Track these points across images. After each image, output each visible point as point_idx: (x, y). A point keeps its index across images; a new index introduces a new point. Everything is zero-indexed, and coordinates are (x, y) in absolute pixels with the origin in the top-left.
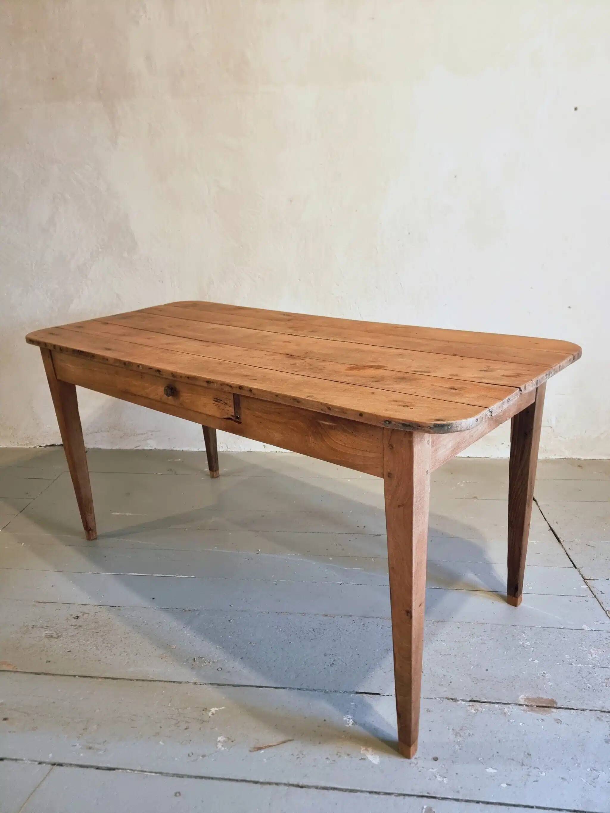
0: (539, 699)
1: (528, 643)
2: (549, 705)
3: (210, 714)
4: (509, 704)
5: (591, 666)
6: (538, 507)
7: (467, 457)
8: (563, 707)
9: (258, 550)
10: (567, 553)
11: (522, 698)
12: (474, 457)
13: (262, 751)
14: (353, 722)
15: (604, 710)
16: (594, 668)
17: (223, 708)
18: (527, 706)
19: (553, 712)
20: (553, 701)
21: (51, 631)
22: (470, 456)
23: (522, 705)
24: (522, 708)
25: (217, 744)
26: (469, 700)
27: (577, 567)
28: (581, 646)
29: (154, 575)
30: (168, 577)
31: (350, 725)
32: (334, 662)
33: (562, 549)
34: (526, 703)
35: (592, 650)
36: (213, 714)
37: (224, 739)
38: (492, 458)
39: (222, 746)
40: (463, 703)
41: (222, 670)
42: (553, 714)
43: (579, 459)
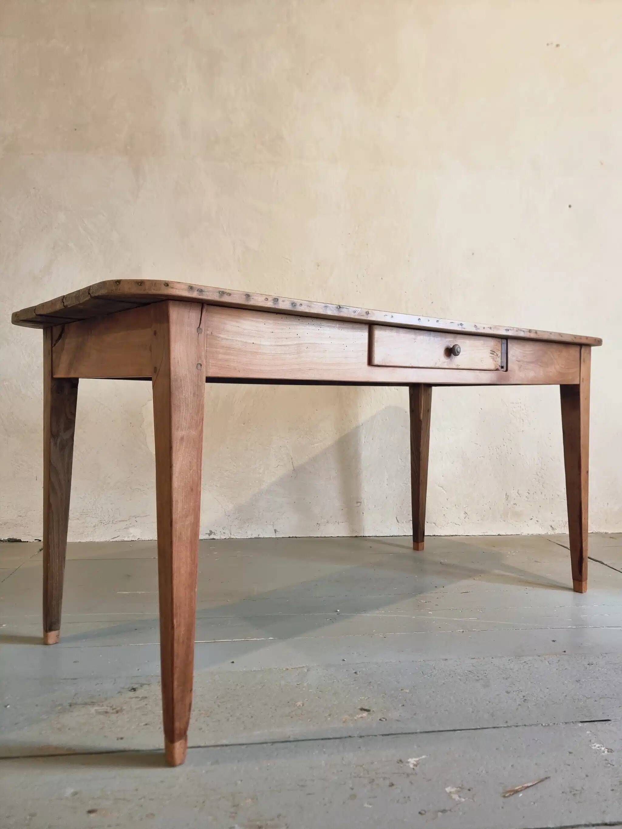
3: (412, 766)
6: (606, 565)
7: (498, 535)
9: (337, 611)
12: (505, 534)
13: (521, 795)
14: (607, 750)
17: (424, 757)
21: (103, 706)
22: (500, 534)
25: (451, 797)
29: (217, 641)
30: (237, 641)
31: (606, 752)
32: (525, 698)
36: (415, 765)
37: (455, 789)
38: (523, 534)
39: (460, 797)
41: (386, 720)
43: (606, 533)
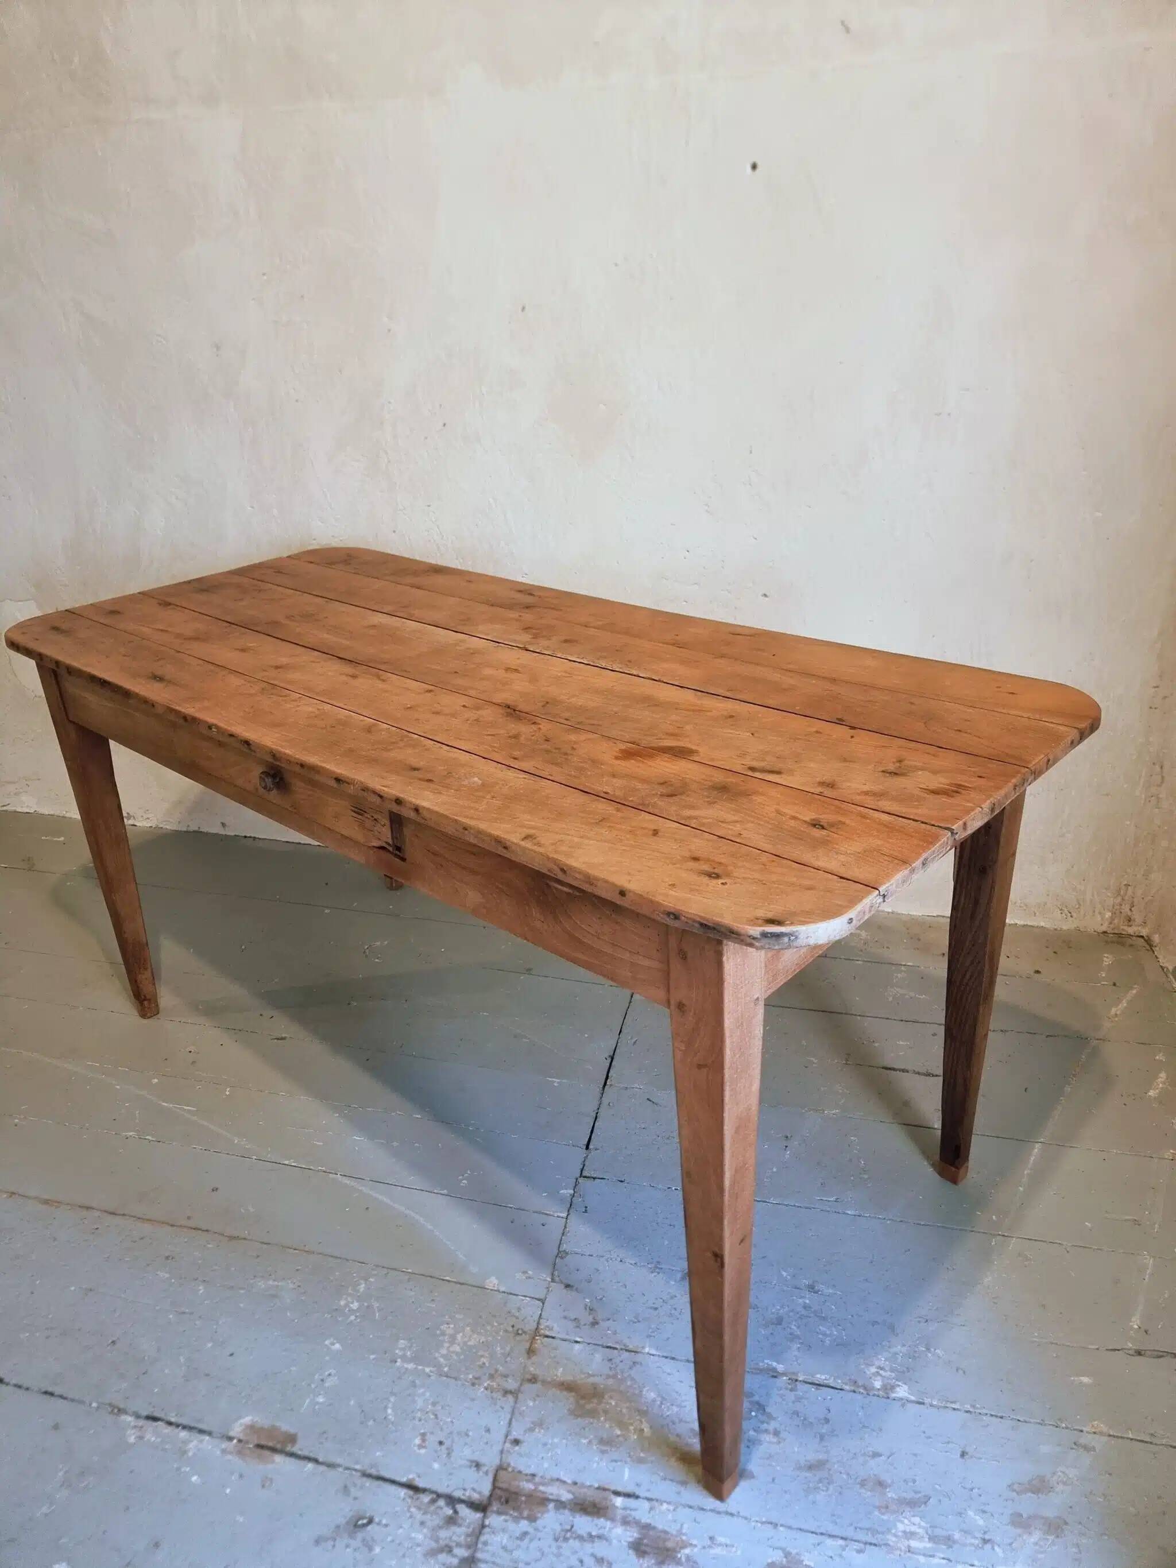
0: (272, 1431)
1: (355, 1306)
2: (279, 1446)
4: (210, 1433)
5: (427, 1370)
8: (300, 1453)
10: (597, 1113)
11: (241, 1425)
15: (373, 1472)
16: (430, 1376)
18: (240, 1441)
19: (273, 1462)
20: (292, 1439)
23: (230, 1439)
24: (225, 1445)
26: (145, 1413)
27: (591, 1147)
28: (448, 1324)
33: (596, 1103)
34: (242, 1437)
35: (459, 1336)
40: (130, 1419)
42: (270, 1466)
